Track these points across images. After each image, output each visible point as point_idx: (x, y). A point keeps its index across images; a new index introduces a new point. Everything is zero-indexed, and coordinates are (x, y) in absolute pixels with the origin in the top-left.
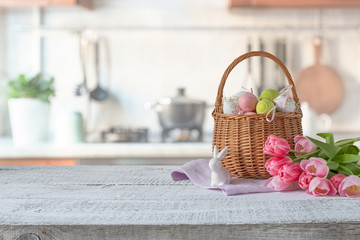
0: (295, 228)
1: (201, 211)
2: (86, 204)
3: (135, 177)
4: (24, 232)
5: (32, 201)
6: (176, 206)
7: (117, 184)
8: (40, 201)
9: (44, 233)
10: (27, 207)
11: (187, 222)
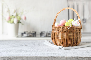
0: (87, 58)
1: (56, 53)
2: (21, 50)
3: (33, 43)
4: (4, 59)
5: (5, 50)
6: (48, 51)
7: (28, 45)
8: (8, 50)
9: (10, 59)
10: (4, 51)
11: (53, 56)
